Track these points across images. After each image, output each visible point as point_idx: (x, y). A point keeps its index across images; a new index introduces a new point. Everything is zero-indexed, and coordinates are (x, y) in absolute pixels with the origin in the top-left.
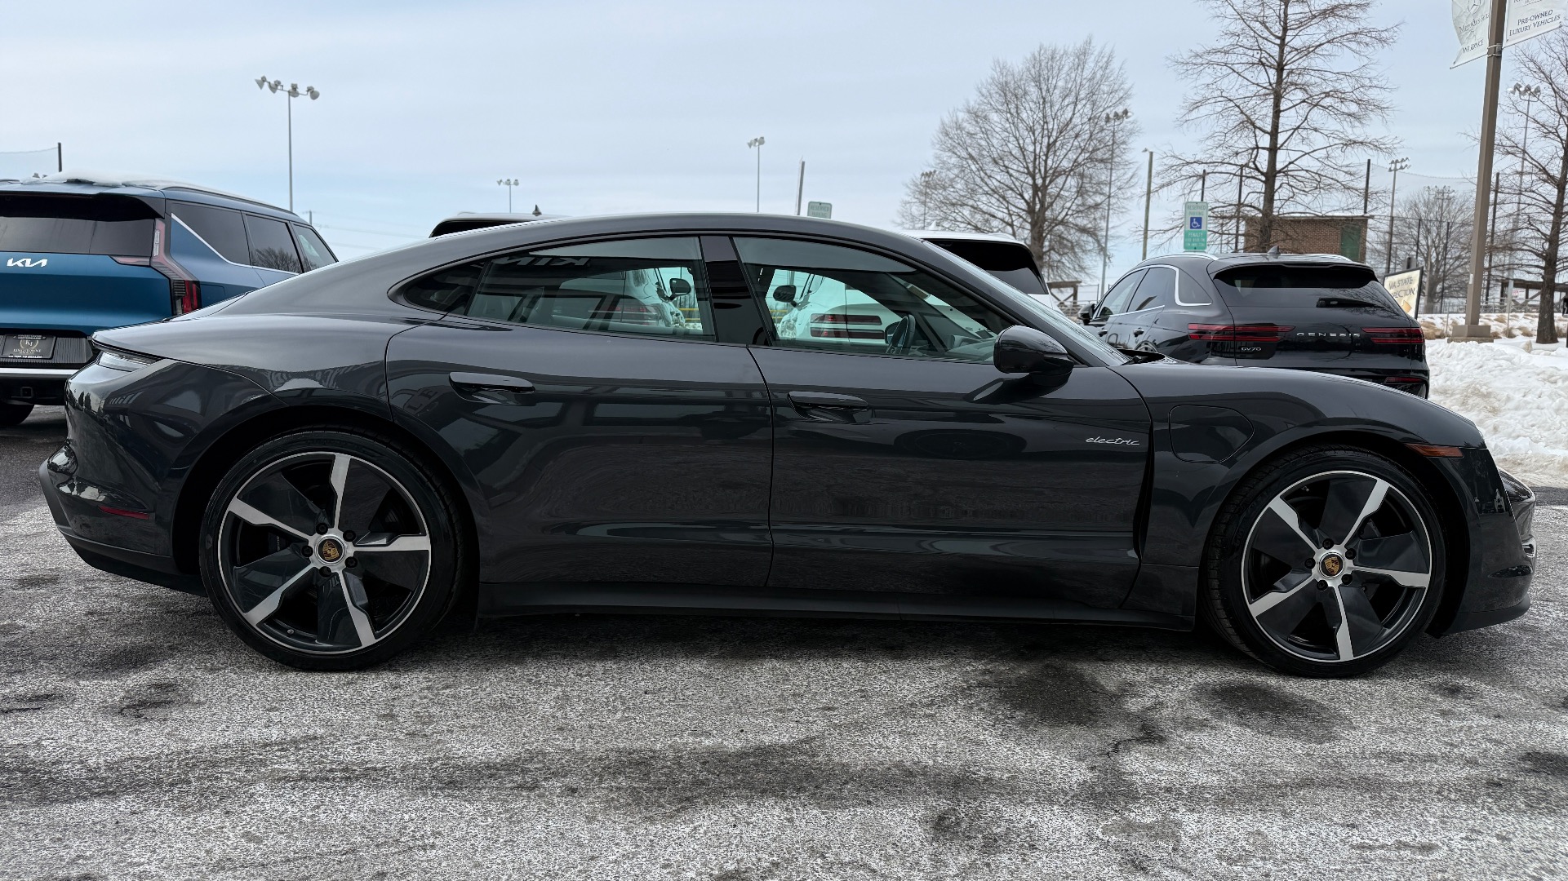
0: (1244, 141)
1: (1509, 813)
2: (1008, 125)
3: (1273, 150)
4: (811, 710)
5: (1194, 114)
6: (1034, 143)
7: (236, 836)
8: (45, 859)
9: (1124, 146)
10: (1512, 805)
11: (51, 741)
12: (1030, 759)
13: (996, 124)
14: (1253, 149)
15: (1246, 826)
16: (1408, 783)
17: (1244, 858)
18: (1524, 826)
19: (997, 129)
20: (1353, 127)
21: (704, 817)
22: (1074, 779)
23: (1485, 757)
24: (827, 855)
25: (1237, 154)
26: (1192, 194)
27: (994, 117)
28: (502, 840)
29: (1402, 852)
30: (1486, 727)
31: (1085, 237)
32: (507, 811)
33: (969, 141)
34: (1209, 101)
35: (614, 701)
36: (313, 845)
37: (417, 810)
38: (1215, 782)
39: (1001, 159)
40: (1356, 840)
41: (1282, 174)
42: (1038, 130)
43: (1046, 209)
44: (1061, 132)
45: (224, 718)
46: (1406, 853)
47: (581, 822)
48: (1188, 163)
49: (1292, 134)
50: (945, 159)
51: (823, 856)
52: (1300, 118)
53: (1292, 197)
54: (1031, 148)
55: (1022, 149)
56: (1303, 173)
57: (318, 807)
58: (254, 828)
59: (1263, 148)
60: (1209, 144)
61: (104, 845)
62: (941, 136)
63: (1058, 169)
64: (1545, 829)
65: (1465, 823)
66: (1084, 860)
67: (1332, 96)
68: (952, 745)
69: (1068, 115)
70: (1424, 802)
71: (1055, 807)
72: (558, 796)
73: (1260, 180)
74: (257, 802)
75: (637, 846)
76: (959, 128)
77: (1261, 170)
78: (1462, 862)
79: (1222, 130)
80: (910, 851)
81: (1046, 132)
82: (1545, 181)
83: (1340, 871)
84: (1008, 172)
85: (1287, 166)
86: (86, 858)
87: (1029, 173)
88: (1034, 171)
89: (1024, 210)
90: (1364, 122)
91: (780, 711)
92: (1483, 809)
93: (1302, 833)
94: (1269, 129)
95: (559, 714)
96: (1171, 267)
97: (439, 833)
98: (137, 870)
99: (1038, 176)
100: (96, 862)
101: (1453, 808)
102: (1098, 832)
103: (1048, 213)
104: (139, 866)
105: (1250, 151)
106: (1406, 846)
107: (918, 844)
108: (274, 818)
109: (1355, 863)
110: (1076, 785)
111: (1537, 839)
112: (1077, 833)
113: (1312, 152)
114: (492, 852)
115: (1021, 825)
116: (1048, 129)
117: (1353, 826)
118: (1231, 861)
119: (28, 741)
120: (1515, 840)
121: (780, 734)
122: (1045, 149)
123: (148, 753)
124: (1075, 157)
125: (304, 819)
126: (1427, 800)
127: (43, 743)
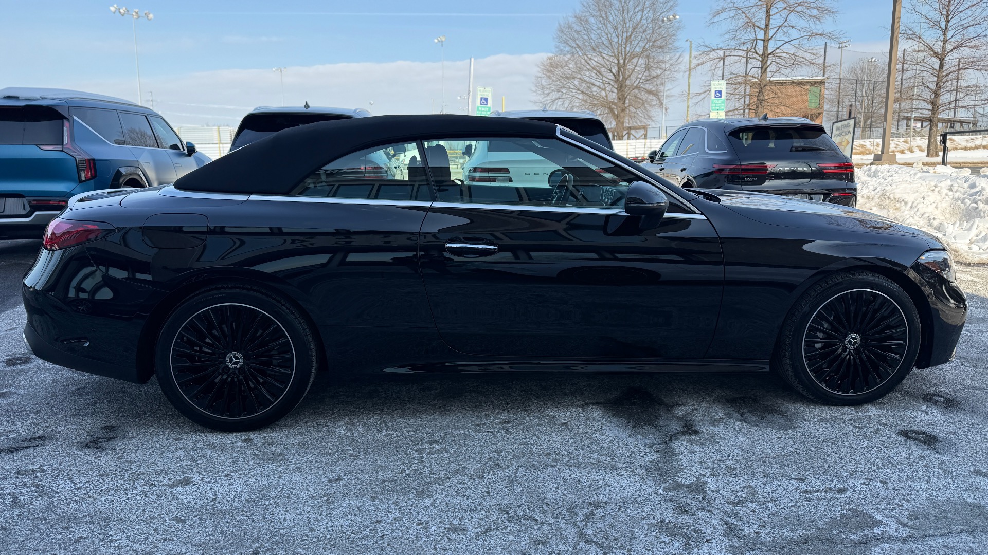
0: (748, 36)
1: (888, 468)
2: (600, 25)
3: (766, 41)
4: (496, 424)
5: (716, 19)
6: (618, 37)
7: (170, 520)
8: (61, 540)
9: (674, 37)
10: (889, 463)
11: (48, 466)
12: (622, 448)
13: (594, 25)
14: (754, 40)
15: (743, 483)
16: (834, 452)
17: (741, 502)
18: (896, 474)
19: (594, 28)
20: (815, 24)
21: (439, 493)
22: (647, 459)
23: (877, 434)
24: (510, 512)
25: (744, 43)
26: (717, 70)
27: (592, 20)
28: (324, 514)
29: (828, 494)
30: (879, 416)
31: (651, 97)
32: (325, 496)
33: (576, 36)
34: (726, 10)
35: (380, 424)
36: (216, 523)
37: (273, 498)
38: (727, 457)
39: (597, 47)
40: (803, 488)
41: (772, 56)
42: (620, 27)
43: (626, 79)
44: (634, 29)
45: (150, 446)
46: (830, 494)
47: (368, 500)
48: (714, 50)
49: (778, 30)
50: (562, 48)
51: (507, 513)
52: (783, 19)
53: (778, 70)
54: (616, 40)
55: (610, 42)
56: (784, 55)
57: (215, 499)
58: (180, 514)
59: (761, 40)
60: (726, 37)
61: (93, 529)
62: (559, 34)
63: (633, 53)
64: (907, 476)
65: (863, 475)
66: (653, 508)
67: (802, 5)
68: (578, 441)
69: (639, 18)
70: (842, 463)
71: (637, 477)
72: (354, 485)
73: (757, 59)
74: (178, 499)
75: (402, 513)
76: (570, 27)
77: (759, 53)
78: (860, 498)
79: (734, 28)
80: (556, 507)
81: (625, 29)
82: (931, 55)
83: (794, 506)
84: (602, 56)
85: (774, 50)
86: (85, 538)
87: (615, 56)
88: (618, 55)
89: (612, 80)
90: (822, 21)
91: (478, 425)
92: (874, 466)
93: (774, 485)
94: (763, 27)
95: (348, 434)
96: (702, 128)
97: (287, 511)
98: (116, 543)
99: (620, 58)
100: (91, 540)
101: (857, 466)
102: (661, 491)
103: (628, 82)
104: (116, 541)
105: (752, 41)
106: (830, 490)
107: (560, 502)
108: (190, 508)
109: (802, 502)
110: (648, 463)
111: (902, 482)
112: (649, 491)
113: (790, 41)
114: (319, 522)
115: (617, 489)
116: (626, 28)
117: (802, 480)
118: (735, 504)
119: (35, 467)
120: (890, 483)
121: (479, 440)
122: (624, 40)
123: (108, 471)
124: (643, 45)
125: (208, 507)
126: (843, 462)
127: (44, 468)
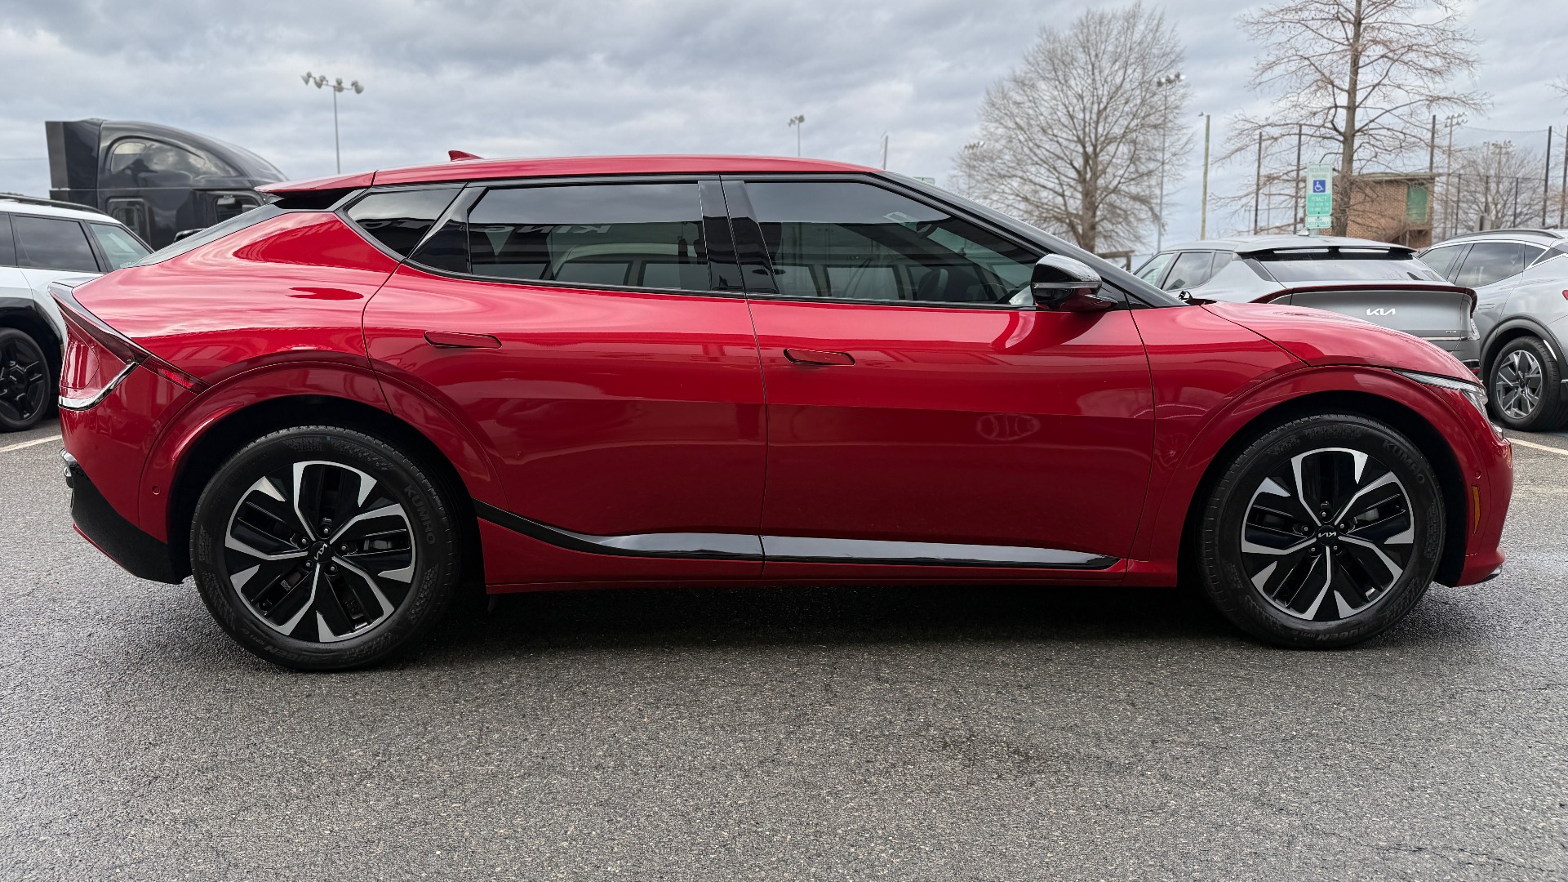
2: (1056, 93)
3: (1351, 108)
5: (1267, 75)
6: (1084, 110)
9: (1177, 111)
13: (1044, 92)
14: (1330, 108)
19: (1046, 98)
20: (1436, 82)
25: (1315, 114)
31: (1137, 205)
33: (1016, 111)
34: (1282, 61)
39: (1051, 127)
41: (1360, 133)
42: (1088, 96)
43: (1098, 178)
44: (1111, 98)
49: (1369, 94)
50: (992, 130)
52: (1378, 76)
53: (1373, 157)
54: (1081, 116)
55: (1072, 117)
56: (1384, 132)
59: (1342, 107)
63: (1109, 136)
67: (1413, 50)
69: (1118, 81)
73: (1334, 139)
76: (1005, 96)
81: (1095, 98)
84: (1058, 142)
85: (1367, 125)
87: (1078, 141)
88: (1084, 138)
89: (1074, 179)
90: (1448, 77)
94: (1347, 88)
99: (1087, 145)
103: (1101, 182)
113: (1394, 109)
116: (1098, 96)
122: (1094, 117)
124: (1126, 123)
